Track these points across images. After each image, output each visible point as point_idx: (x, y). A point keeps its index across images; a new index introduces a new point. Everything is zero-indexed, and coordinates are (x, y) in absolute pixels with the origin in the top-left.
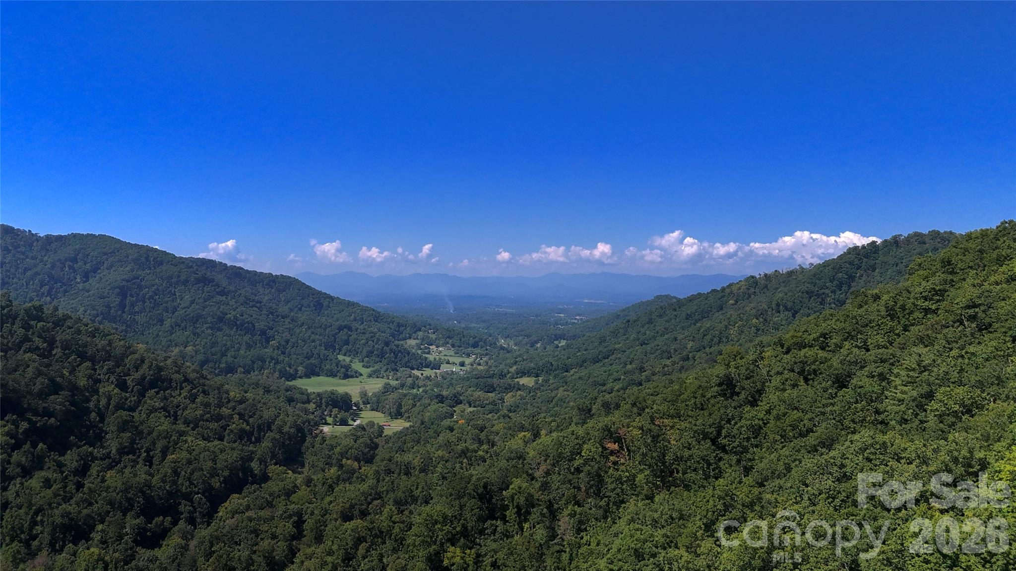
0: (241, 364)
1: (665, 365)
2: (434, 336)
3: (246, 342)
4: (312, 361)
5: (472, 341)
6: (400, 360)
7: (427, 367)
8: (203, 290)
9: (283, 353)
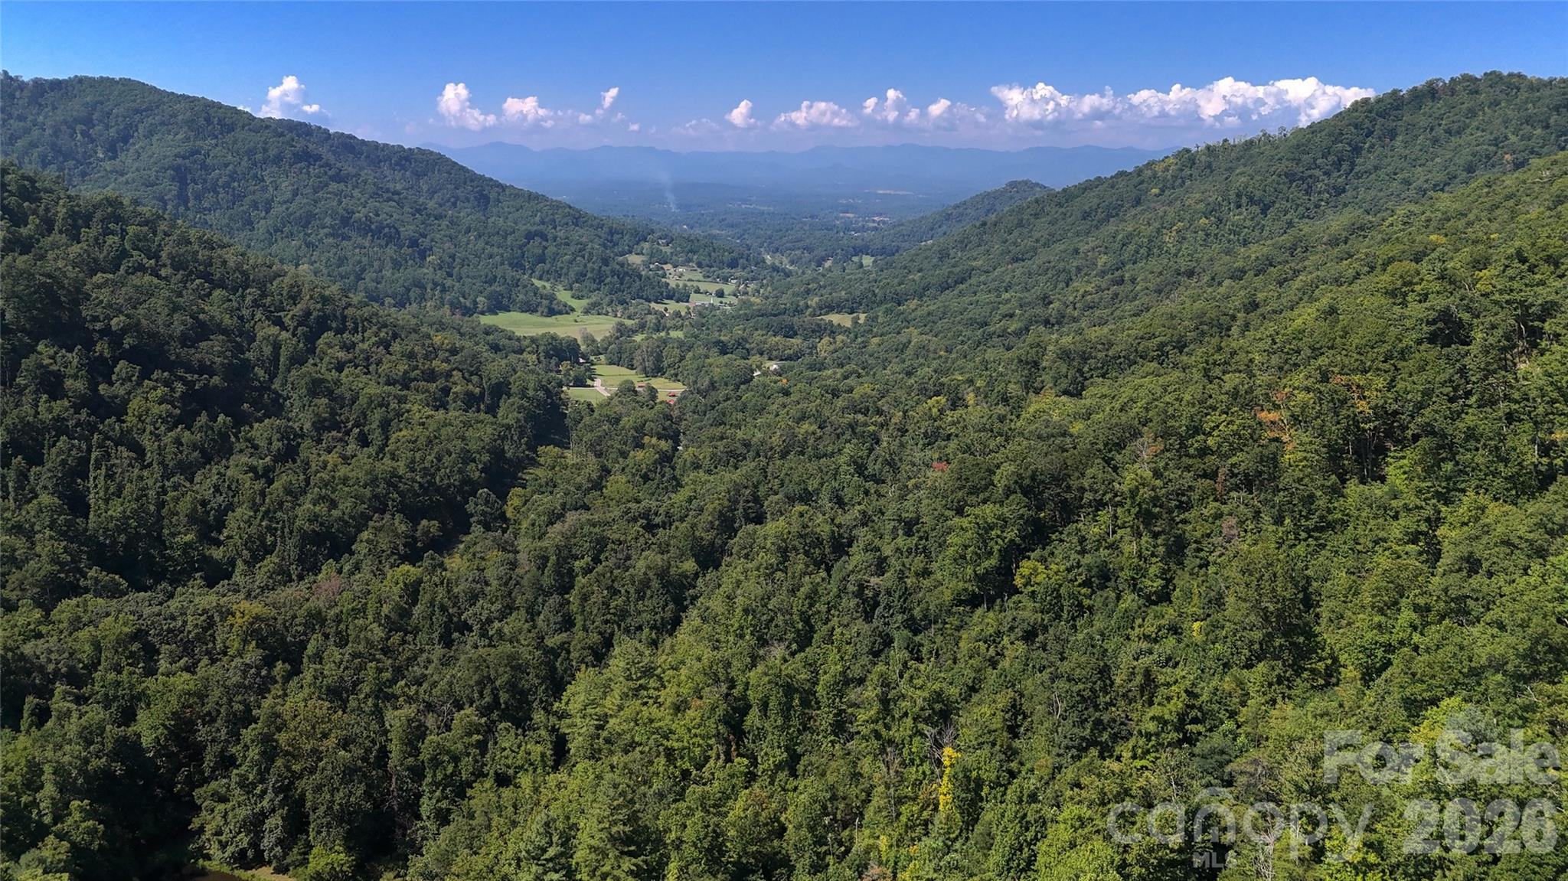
0: (390, 292)
1: (1085, 292)
2: (667, 250)
3: (391, 257)
4: (496, 287)
5: (727, 257)
6: (629, 288)
7: (670, 297)
8: (308, 173)
9: (450, 275)
